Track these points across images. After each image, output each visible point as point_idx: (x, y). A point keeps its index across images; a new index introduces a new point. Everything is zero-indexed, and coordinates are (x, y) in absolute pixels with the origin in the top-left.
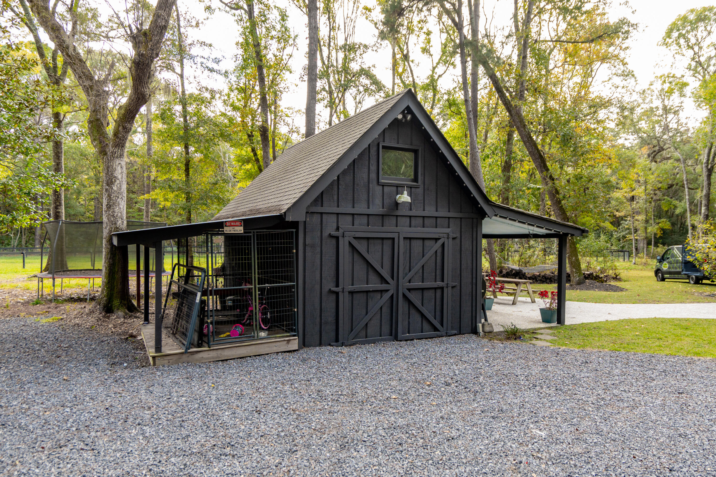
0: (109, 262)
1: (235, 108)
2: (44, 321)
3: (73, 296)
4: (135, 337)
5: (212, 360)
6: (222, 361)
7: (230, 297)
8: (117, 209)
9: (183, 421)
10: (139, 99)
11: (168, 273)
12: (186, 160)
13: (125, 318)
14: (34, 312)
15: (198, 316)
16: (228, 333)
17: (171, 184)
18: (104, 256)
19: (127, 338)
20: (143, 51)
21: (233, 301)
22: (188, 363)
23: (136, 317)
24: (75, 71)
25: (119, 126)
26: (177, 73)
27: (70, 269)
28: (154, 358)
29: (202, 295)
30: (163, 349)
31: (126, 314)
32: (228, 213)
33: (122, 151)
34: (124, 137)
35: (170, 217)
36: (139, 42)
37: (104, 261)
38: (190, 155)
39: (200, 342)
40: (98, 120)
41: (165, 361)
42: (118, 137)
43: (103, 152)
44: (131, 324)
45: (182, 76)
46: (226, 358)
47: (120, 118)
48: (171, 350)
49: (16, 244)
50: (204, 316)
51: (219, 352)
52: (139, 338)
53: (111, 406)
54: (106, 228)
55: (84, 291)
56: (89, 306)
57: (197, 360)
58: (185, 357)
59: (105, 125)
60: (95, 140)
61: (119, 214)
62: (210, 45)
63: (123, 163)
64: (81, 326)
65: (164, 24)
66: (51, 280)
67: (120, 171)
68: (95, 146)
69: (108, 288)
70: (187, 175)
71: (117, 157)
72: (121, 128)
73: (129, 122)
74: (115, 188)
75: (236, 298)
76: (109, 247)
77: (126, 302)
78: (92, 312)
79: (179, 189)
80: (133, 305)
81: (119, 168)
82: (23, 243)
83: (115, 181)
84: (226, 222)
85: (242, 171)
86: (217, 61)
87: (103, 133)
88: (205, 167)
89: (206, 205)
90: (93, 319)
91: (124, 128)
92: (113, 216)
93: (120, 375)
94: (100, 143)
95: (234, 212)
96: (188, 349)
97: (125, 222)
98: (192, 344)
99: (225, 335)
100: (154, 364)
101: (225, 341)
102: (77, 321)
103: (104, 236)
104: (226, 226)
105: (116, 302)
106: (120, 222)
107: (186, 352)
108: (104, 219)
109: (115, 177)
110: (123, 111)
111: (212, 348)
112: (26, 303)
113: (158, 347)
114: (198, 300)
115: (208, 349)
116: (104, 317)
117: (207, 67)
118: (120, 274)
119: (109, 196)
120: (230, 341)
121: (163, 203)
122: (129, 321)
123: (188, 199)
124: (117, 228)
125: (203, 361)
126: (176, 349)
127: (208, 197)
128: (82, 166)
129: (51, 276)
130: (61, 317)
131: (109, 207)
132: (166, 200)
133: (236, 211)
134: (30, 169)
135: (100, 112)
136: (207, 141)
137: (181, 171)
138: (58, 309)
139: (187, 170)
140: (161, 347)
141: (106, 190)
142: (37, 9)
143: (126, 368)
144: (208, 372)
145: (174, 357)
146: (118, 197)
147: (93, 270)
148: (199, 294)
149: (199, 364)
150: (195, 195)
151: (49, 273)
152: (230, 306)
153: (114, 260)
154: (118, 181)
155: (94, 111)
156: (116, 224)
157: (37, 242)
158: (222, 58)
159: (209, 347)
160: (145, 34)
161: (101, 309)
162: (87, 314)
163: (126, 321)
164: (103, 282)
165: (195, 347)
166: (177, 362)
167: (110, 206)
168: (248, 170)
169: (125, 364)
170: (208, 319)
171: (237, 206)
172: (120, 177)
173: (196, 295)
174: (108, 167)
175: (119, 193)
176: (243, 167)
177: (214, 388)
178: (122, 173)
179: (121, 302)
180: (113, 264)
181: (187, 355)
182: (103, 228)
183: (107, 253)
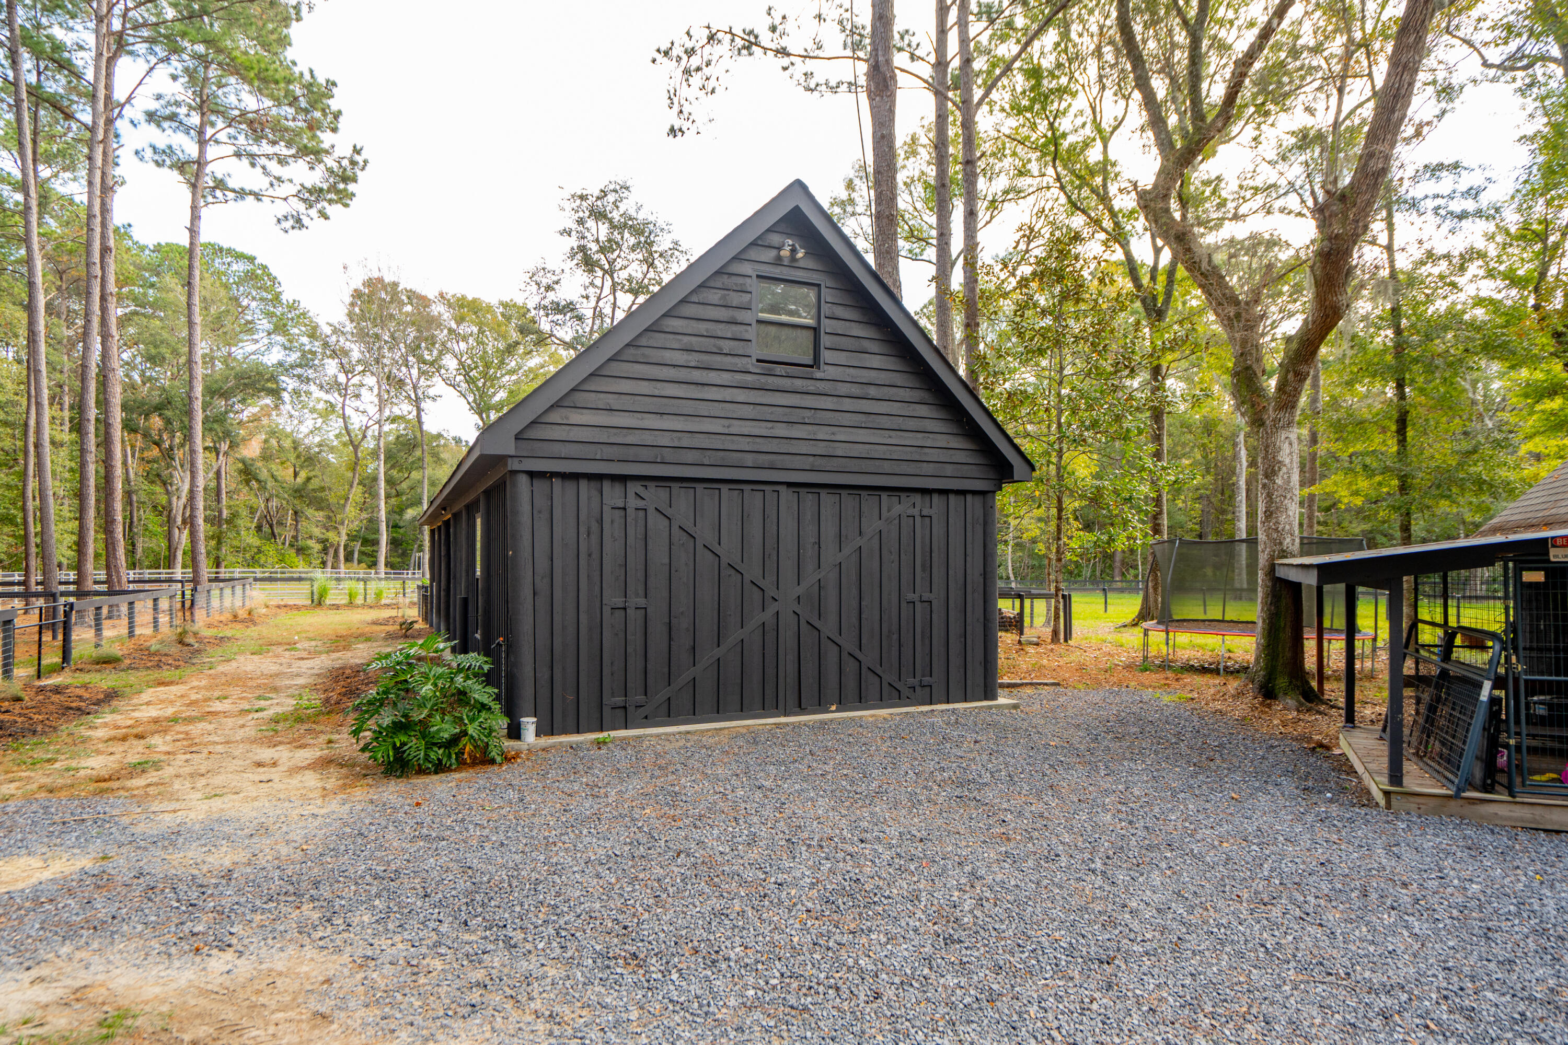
0: (1269, 610)
1: (1513, 280)
2: (1166, 699)
3: (1191, 663)
4: (1328, 748)
5: (1519, 824)
6: (1545, 831)
7: (1542, 697)
8: (1283, 518)
9: (1489, 929)
10: (1327, 316)
11: (1365, 634)
12: (1400, 411)
13: (1298, 711)
14: (1147, 683)
15: (1484, 729)
16: (1555, 776)
17: (1368, 461)
18: (1259, 600)
19: (1314, 748)
20: (1337, 229)
21: (1550, 706)
22: (1462, 818)
23: (1320, 713)
24: (1211, 295)
25: (1288, 371)
26: (1380, 246)
27: (1175, 617)
28: (1387, 794)
29: (1494, 687)
30: (1406, 780)
31: (1301, 705)
32: (1528, 515)
33: (1292, 414)
34: (1296, 389)
35: (1345, 524)
36: (1330, 216)
37: (1259, 608)
38: (1408, 401)
39: (1489, 781)
40: (1248, 368)
41: (1412, 804)
42: (1285, 393)
43: (1257, 422)
44: (1313, 724)
45: (1389, 248)
46: (1556, 828)
47: (1291, 359)
48: (1421, 785)
49: (1088, 574)
50: (1498, 731)
51: (1538, 811)
52: (1337, 752)
53: (1329, 861)
54: (1263, 551)
55: (1207, 657)
56: (1234, 685)
57: (1482, 817)
58: (1453, 803)
59: (1259, 374)
60: (1243, 403)
61: (1287, 527)
62: (1456, 166)
63: (1293, 437)
64: (1225, 714)
65: (1380, 166)
66: (1163, 634)
67: (1288, 451)
68: (1243, 415)
69: (1266, 655)
70: (1402, 441)
71: (1283, 427)
72: (1290, 376)
73: (1306, 361)
74: (1279, 481)
75: (1555, 701)
76: (1270, 584)
77: (1299, 684)
78: (1239, 694)
79: (1386, 470)
80: (1311, 688)
81: (1286, 446)
82: (1098, 573)
83: (1280, 469)
84: (1553, 538)
85: (1535, 417)
86: (1473, 193)
87: (1257, 388)
88: (1444, 419)
89: (1448, 497)
90: (1243, 706)
91: (1297, 374)
92: (1276, 530)
93: (1326, 812)
94: (1253, 406)
95: (1547, 513)
96: (1460, 790)
97: (1297, 541)
98: (1470, 784)
99: (1544, 778)
100: (1389, 806)
101: (1545, 791)
102: (1218, 705)
103: (1260, 566)
104: (1553, 546)
105: (1282, 682)
106: (1288, 540)
107: (1457, 796)
108: (1260, 536)
109: (1280, 462)
110: (1294, 346)
111: (1518, 799)
112: (1129, 667)
113: (1396, 776)
114: (1484, 695)
115: (1510, 799)
116: (1262, 704)
117: (1452, 213)
118: (1288, 631)
119: (1269, 495)
120: (1555, 791)
121: (1346, 500)
122: (1307, 717)
123: (1403, 488)
124: (1284, 551)
125: (1499, 822)
126: (1433, 787)
127: (1452, 481)
128: (1184, 445)
129: (1162, 627)
130: (1190, 696)
131: (1269, 514)
132: (1356, 493)
133: (1553, 511)
134: (1128, 461)
135: (1251, 354)
136: (1450, 365)
137: (1389, 434)
138: (1181, 682)
139: (1401, 430)
140: (1402, 776)
141: (1264, 486)
142: (1154, 216)
143: (1331, 801)
144: (1517, 847)
145: (1432, 802)
146: (1285, 497)
147: (1223, 621)
148: (1487, 685)
149: (1494, 826)
150: (1421, 478)
151: (1158, 623)
152: (1542, 717)
153: (1277, 607)
154: (1284, 469)
155: (1242, 354)
156: (1281, 543)
157: (1117, 571)
158: (1486, 184)
159: (1514, 797)
160: (1343, 197)
161: (1256, 691)
162: (1233, 696)
163: (1302, 717)
164: (1258, 644)
165: (1476, 789)
166: (1436, 812)
167: (1272, 513)
168: (1553, 413)
169: (1329, 795)
170: (1509, 737)
171: (1554, 498)
172: (1287, 461)
173: (1480, 686)
174: (1267, 446)
175: (1287, 489)
176: (1538, 407)
177: (1542, 883)
178: (1291, 453)
179: (1291, 683)
180: (1276, 614)
181: (1460, 802)
182: (1257, 552)
183: (1266, 596)
